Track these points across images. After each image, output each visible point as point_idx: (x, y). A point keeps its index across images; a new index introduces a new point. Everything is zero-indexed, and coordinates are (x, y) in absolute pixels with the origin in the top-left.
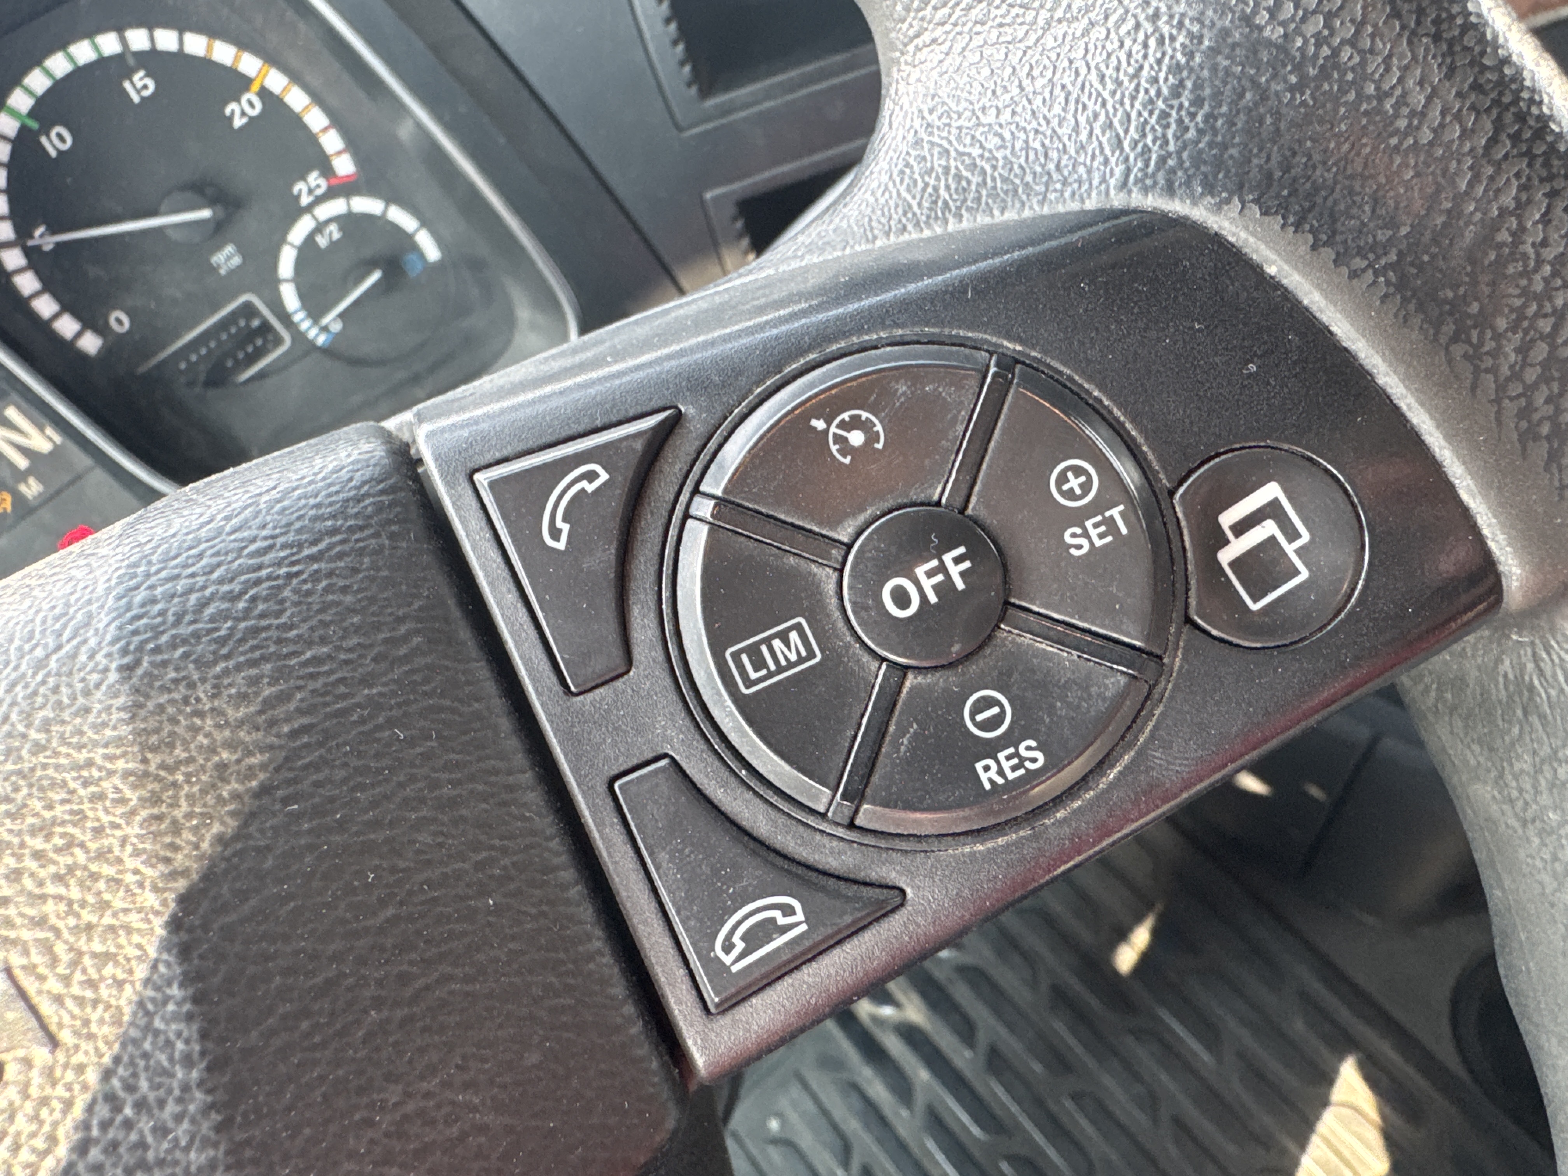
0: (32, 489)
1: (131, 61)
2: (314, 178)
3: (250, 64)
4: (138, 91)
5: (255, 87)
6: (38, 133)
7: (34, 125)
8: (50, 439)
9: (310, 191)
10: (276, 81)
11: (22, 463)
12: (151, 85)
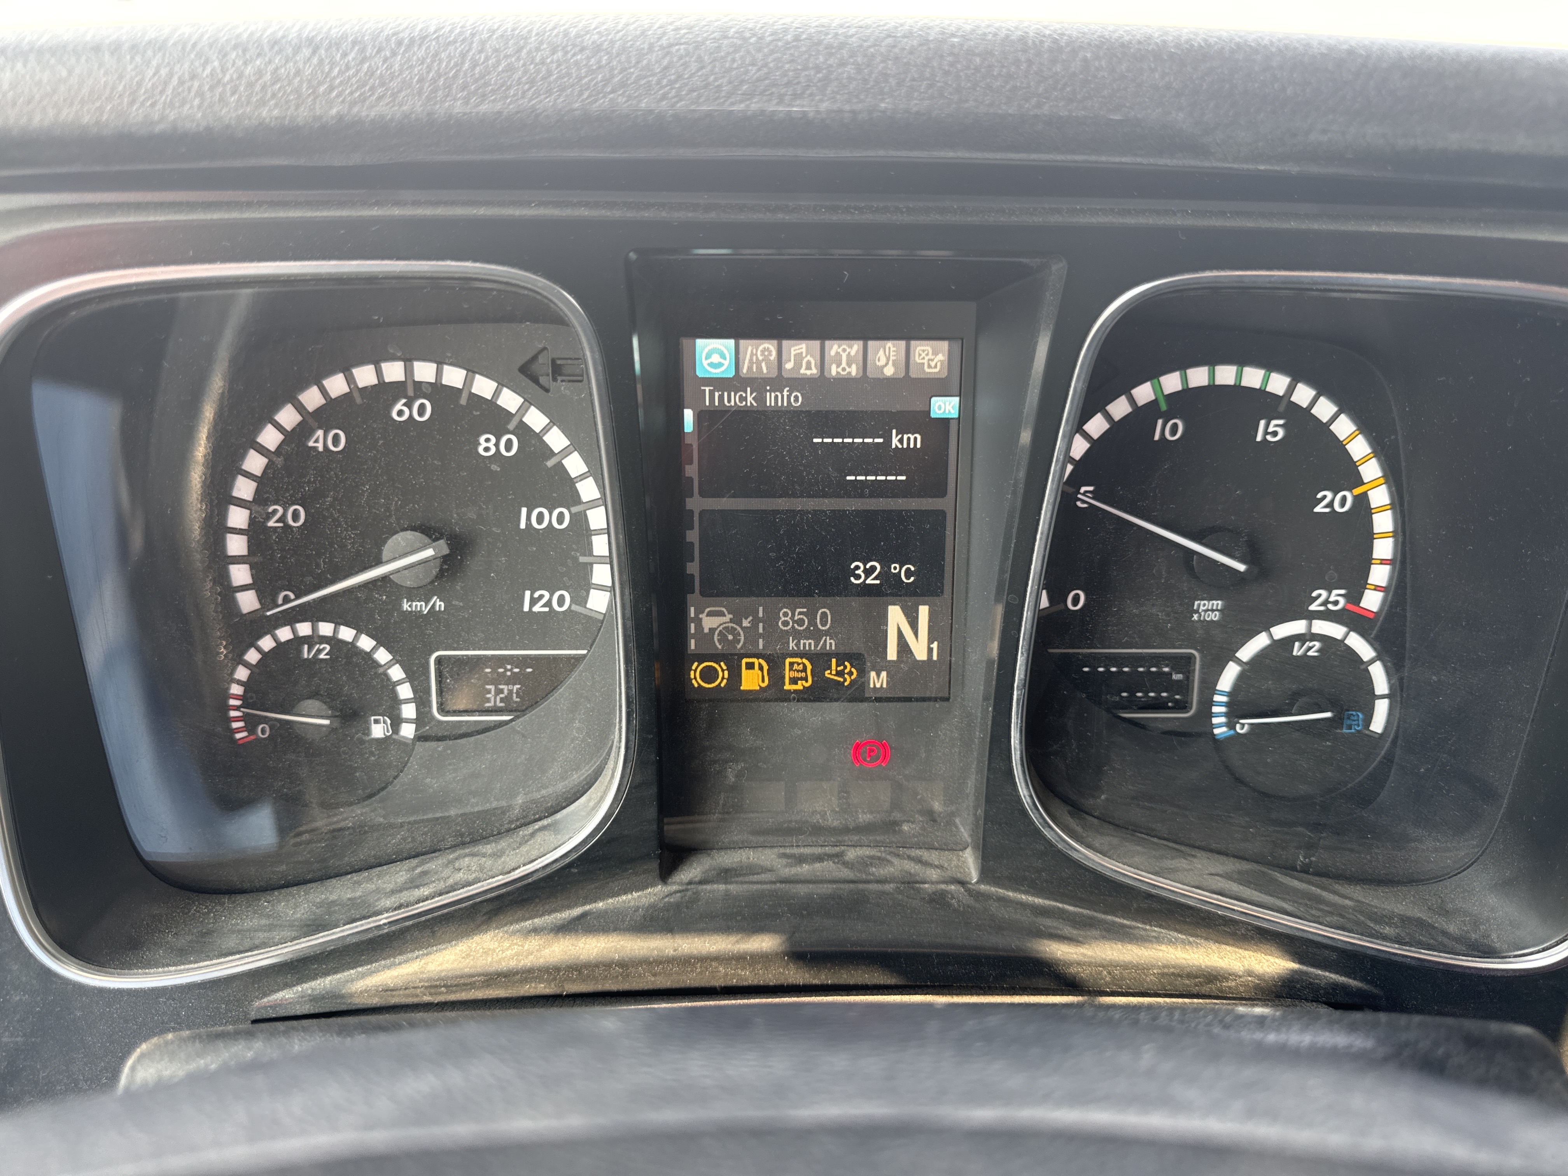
0: (878, 680)
1: (1282, 408)
2: (1337, 595)
3: (1371, 470)
4: (1266, 433)
5: (1358, 491)
6: (1161, 415)
7: (1164, 407)
8: (930, 650)
9: (1325, 603)
10: (1379, 497)
11: (892, 654)
12: (1281, 433)
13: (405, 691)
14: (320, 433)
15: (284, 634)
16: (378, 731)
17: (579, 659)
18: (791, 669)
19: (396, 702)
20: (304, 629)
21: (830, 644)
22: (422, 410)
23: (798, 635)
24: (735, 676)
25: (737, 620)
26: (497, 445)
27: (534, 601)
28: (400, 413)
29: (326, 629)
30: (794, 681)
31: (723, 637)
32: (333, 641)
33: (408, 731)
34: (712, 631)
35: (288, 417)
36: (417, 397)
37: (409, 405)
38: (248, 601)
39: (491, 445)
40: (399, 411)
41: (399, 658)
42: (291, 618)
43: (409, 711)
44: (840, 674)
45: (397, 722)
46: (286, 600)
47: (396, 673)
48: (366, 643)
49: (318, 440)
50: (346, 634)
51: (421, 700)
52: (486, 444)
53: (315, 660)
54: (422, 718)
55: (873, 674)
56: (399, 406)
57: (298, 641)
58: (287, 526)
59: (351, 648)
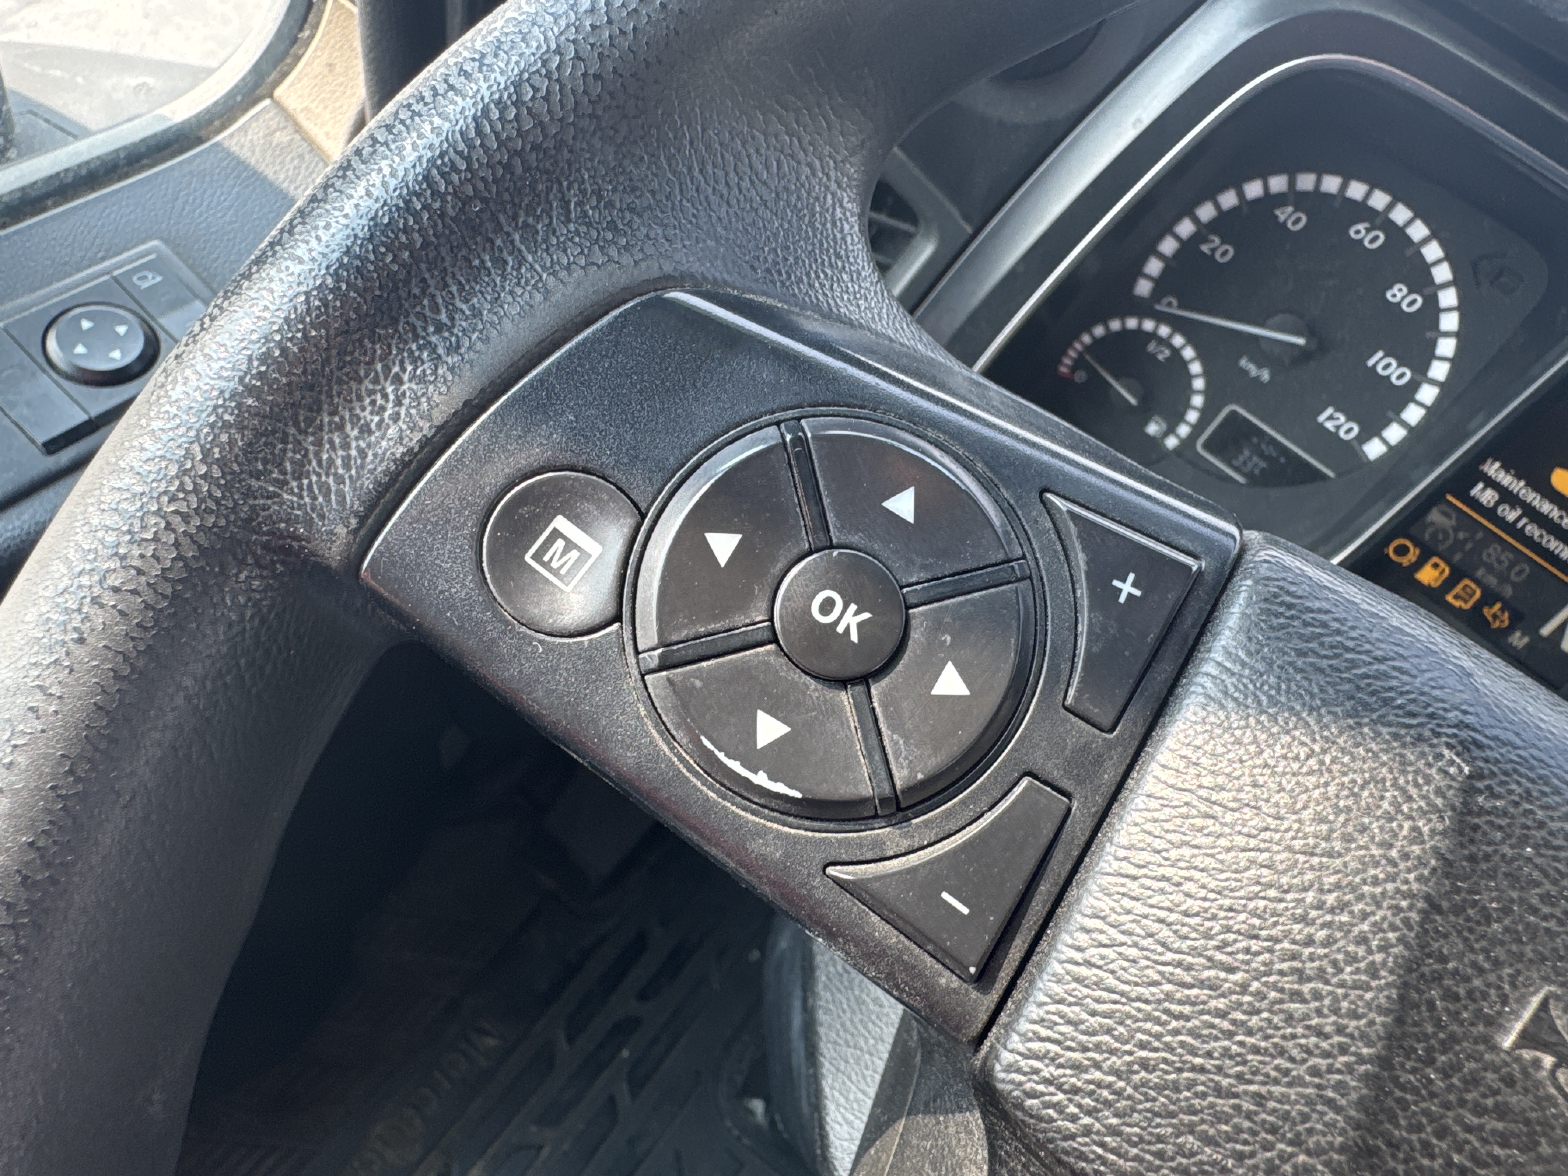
0: (1518, 641)
13: (1192, 416)
14: (1290, 209)
15: (1148, 325)
16: (1153, 429)
17: (1323, 477)
18: (1464, 589)
19: (1180, 418)
20: (1164, 331)
21: (1508, 592)
22: (1374, 239)
23: (1490, 569)
24: (1419, 564)
25: (1456, 530)
26: (1403, 298)
27: (1331, 418)
28: (1358, 232)
29: (1178, 340)
30: (1456, 597)
31: (1434, 535)
32: (1176, 352)
33: (1171, 442)
34: (1432, 523)
35: (1278, 183)
36: (1379, 228)
37: (1368, 230)
38: (1143, 288)
39: (1399, 295)
40: (1359, 231)
41: (1207, 393)
42: (1161, 318)
43: (1184, 430)
44: (1495, 617)
45: (1171, 430)
46: (1169, 304)
47: (1198, 401)
48: (1196, 368)
49: (1284, 214)
50: (1188, 353)
51: (1198, 429)
52: (1397, 293)
53: (1153, 356)
54: (1188, 443)
55: (1518, 634)
56: (1361, 227)
57: (1153, 336)
58: (1213, 256)
59: (1184, 364)
